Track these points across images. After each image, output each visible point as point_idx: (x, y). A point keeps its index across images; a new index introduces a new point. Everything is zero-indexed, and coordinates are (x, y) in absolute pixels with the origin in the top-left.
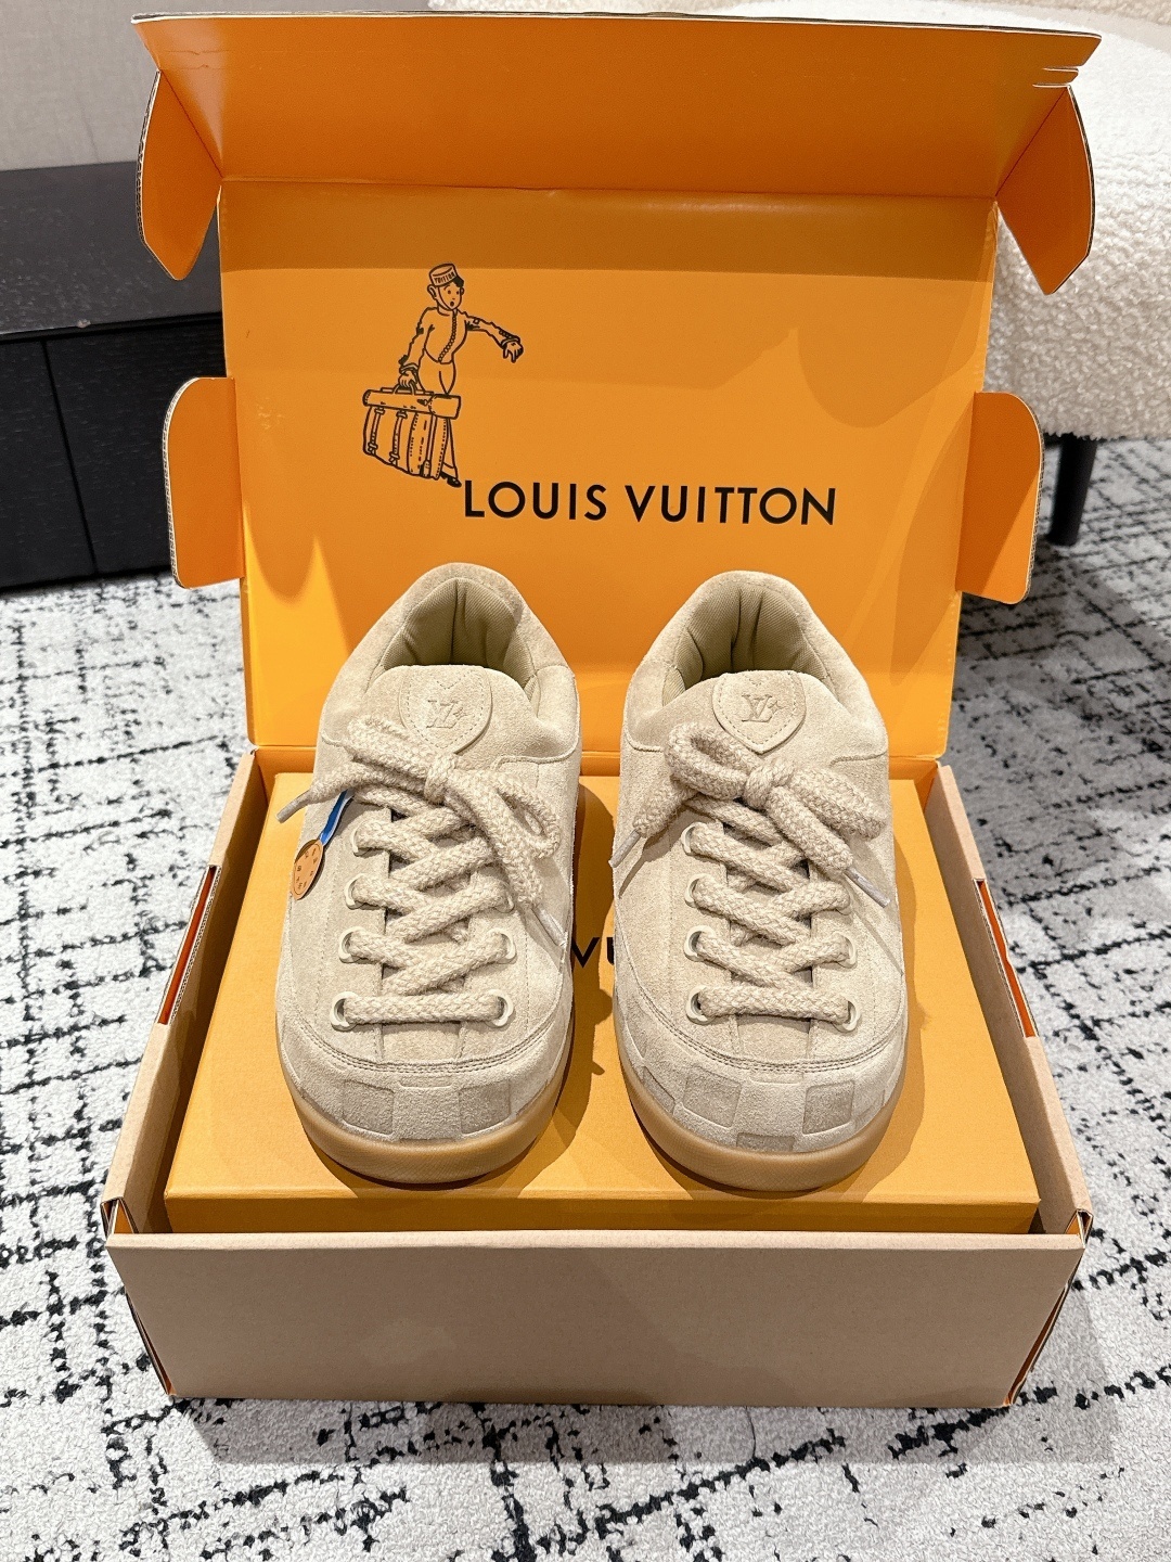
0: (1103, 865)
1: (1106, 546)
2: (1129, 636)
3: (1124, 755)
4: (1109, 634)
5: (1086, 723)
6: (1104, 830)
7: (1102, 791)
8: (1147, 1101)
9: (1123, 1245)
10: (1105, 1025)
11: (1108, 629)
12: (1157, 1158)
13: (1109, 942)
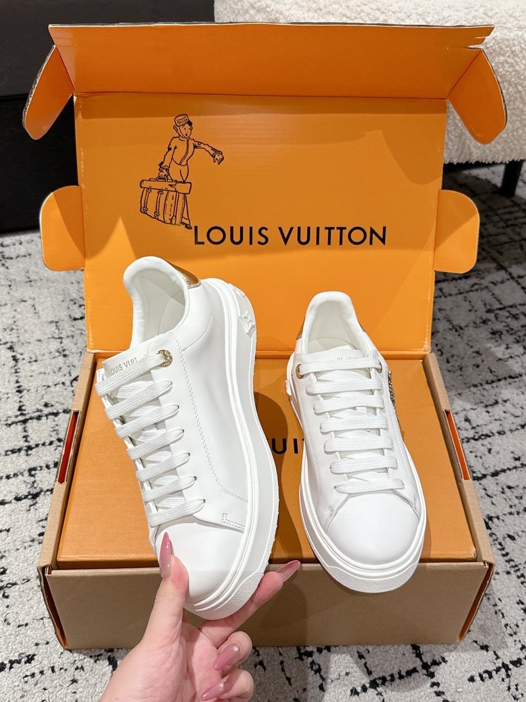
0: (498, 423)
1: (509, 230)
2: (519, 284)
3: (513, 356)
4: (508, 283)
5: (494, 336)
6: (500, 401)
7: (500, 377)
8: (516, 566)
9: (500, 654)
10: (495, 520)
11: (508, 280)
12: (520, 600)
13: (499, 469)
